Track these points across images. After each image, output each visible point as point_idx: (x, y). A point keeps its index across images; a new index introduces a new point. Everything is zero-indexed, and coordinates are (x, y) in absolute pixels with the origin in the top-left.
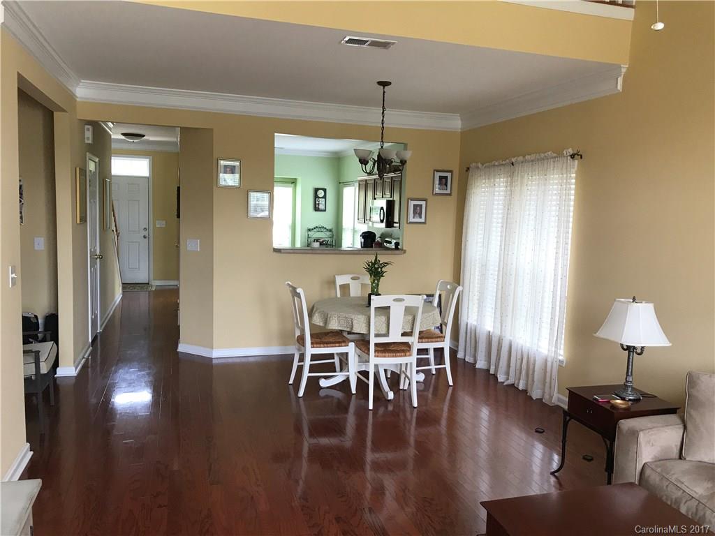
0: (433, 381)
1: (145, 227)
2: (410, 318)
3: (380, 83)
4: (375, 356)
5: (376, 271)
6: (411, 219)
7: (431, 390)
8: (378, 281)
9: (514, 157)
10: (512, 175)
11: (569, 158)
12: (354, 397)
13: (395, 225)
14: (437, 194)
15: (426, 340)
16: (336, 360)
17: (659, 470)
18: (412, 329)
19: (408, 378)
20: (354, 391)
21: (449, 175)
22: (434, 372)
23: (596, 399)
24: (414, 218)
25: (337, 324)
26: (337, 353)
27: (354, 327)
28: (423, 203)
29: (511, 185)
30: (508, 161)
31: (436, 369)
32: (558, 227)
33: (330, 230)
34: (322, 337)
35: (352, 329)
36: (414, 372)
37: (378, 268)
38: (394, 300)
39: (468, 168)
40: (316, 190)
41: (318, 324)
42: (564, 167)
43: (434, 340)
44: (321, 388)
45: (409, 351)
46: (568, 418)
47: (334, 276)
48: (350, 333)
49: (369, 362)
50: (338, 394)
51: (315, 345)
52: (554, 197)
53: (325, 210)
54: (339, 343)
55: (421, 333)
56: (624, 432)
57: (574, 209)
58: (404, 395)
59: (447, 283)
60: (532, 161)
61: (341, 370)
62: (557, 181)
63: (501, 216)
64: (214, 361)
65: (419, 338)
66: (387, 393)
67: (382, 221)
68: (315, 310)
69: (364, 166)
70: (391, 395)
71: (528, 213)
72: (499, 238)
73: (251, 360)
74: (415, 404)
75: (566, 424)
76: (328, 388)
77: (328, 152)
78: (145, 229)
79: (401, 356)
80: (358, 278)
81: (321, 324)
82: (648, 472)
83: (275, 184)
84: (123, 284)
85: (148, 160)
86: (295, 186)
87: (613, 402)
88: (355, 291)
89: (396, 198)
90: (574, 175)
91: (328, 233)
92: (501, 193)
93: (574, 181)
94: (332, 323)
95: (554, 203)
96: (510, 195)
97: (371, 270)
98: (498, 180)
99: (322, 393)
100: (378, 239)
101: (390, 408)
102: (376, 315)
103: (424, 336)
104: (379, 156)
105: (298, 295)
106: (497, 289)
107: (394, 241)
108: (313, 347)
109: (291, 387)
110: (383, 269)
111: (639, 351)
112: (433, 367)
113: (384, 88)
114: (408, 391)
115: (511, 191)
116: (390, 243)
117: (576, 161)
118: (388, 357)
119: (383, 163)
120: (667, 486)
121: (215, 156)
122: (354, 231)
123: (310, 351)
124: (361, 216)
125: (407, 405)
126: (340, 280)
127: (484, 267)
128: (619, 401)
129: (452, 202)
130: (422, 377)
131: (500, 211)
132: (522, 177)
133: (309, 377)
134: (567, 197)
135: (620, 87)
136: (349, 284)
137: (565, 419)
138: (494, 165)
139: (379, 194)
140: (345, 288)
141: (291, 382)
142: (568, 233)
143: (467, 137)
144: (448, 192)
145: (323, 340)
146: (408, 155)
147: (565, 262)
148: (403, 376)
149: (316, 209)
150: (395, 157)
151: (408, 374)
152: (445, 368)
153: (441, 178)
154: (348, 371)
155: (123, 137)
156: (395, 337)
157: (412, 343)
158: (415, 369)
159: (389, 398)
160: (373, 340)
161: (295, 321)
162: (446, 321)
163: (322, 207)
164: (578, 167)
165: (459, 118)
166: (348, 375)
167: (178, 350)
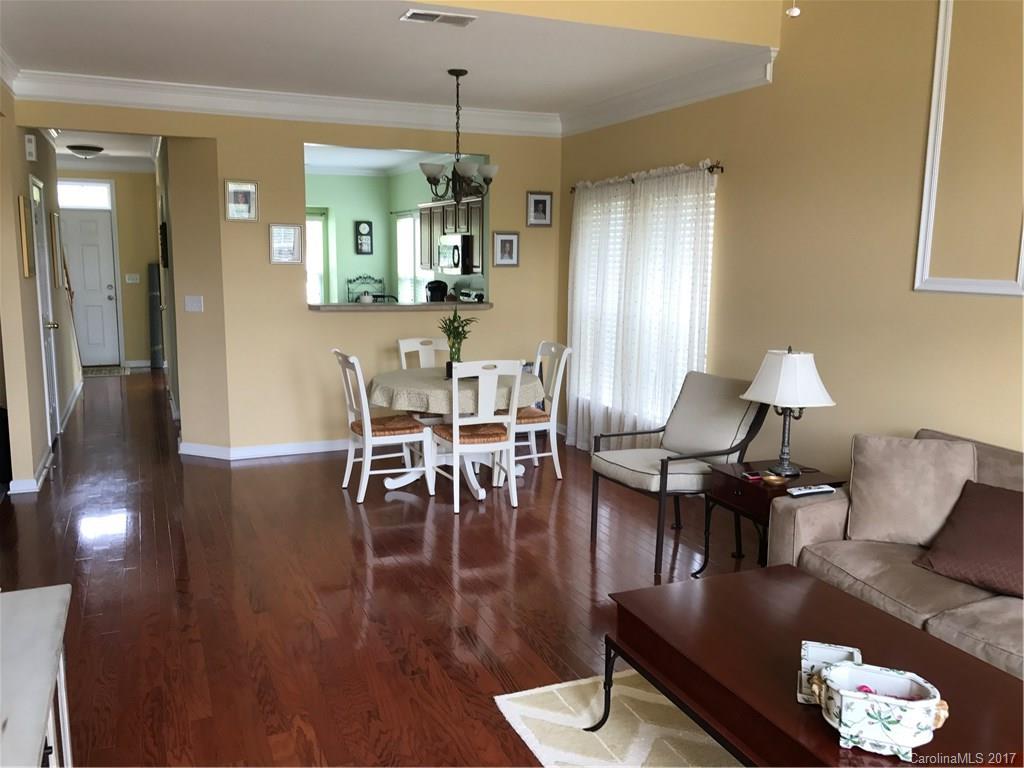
0: (536, 475)
1: (109, 283)
2: (505, 391)
3: (452, 72)
4: (461, 443)
5: (455, 332)
6: (499, 260)
7: (533, 486)
8: (460, 344)
9: (634, 172)
10: (632, 197)
11: (706, 171)
12: (432, 500)
13: (475, 270)
14: (531, 225)
15: (526, 420)
16: (406, 454)
17: (819, 553)
18: (508, 405)
19: (504, 470)
20: (432, 492)
21: (547, 198)
22: (537, 464)
23: (746, 477)
24: (502, 258)
25: (407, 403)
26: (406, 444)
27: (431, 405)
28: (514, 238)
29: (632, 210)
30: (626, 177)
31: (539, 458)
32: (693, 263)
33: (380, 282)
34: (385, 421)
35: (428, 408)
36: (513, 463)
37: (458, 328)
38: (484, 368)
39: (574, 189)
40: (357, 224)
41: (380, 404)
42: (701, 185)
43: (536, 420)
44: (388, 491)
45: (505, 434)
46: (711, 504)
47: (397, 342)
48: (423, 415)
49: (452, 452)
50: (410, 498)
51: (378, 433)
52: (688, 225)
53: (371, 253)
54: (410, 428)
55: (519, 410)
56: (779, 511)
57: (714, 240)
58: (498, 495)
59: (551, 345)
60: (659, 177)
61: (413, 466)
62: (691, 203)
63: (619, 252)
64: (233, 465)
65: (518, 418)
66: (477, 491)
67: (456, 265)
68: (374, 385)
69: (434, 187)
70: (482, 494)
71: (653, 247)
72: (617, 283)
73: (286, 460)
74: (515, 503)
75: (709, 511)
76: (396, 490)
77: (369, 169)
78: (110, 287)
79: (495, 441)
80: (430, 343)
81: (385, 405)
82: (807, 556)
83: (307, 217)
84: (83, 367)
85: (109, 185)
86: (327, 219)
87: (766, 478)
88: (427, 360)
89: (475, 232)
90: (713, 194)
91: (378, 286)
92: (619, 222)
93: (713, 202)
94: (400, 402)
95: (688, 232)
96: (631, 223)
97: (449, 330)
98: (614, 204)
99: (389, 497)
100: (450, 291)
101: (482, 510)
102: (459, 389)
103: (524, 415)
104: (455, 173)
105: (352, 366)
106: (616, 351)
107: (474, 294)
108: (376, 436)
109: (345, 492)
110: (465, 328)
111: (797, 414)
112: (535, 456)
113: (457, 79)
114: (504, 489)
115: (631, 217)
116: (468, 295)
117: (716, 176)
118: (478, 443)
119: (460, 184)
120: (828, 571)
121: (220, 176)
122: (415, 282)
123: (371, 440)
124: (426, 259)
125: (504, 506)
126: (406, 346)
127: (599, 321)
128: (773, 478)
129: (553, 235)
130: (521, 470)
131: (618, 246)
132: (646, 200)
133: (370, 476)
134: (705, 224)
135: (769, 77)
136: (417, 352)
137: (707, 505)
138: (609, 184)
139: (450, 228)
140: (413, 356)
141: (345, 485)
142: (706, 271)
143: (570, 145)
144: (547, 221)
145: (387, 426)
146: (493, 170)
147: (703, 309)
148: (496, 470)
149: (358, 251)
150: (475, 174)
151: (504, 465)
152: (551, 456)
153: (537, 203)
154: (424, 465)
155: (70, 152)
156: (486, 416)
157: (509, 424)
158: (513, 458)
159: (480, 498)
160: (457, 422)
161: (348, 402)
162: (550, 395)
163: (366, 248)
164: (718, 185)
165: (558, 119)
166: (424, 472)
167: (180, 452)
